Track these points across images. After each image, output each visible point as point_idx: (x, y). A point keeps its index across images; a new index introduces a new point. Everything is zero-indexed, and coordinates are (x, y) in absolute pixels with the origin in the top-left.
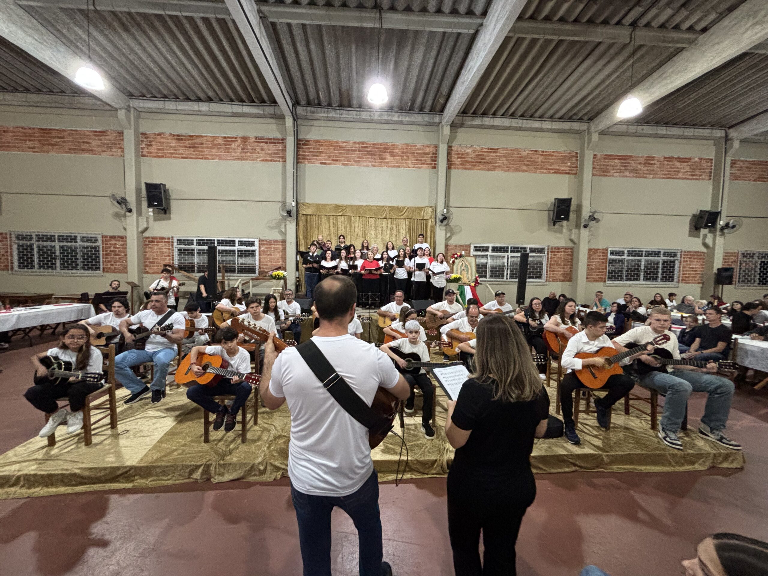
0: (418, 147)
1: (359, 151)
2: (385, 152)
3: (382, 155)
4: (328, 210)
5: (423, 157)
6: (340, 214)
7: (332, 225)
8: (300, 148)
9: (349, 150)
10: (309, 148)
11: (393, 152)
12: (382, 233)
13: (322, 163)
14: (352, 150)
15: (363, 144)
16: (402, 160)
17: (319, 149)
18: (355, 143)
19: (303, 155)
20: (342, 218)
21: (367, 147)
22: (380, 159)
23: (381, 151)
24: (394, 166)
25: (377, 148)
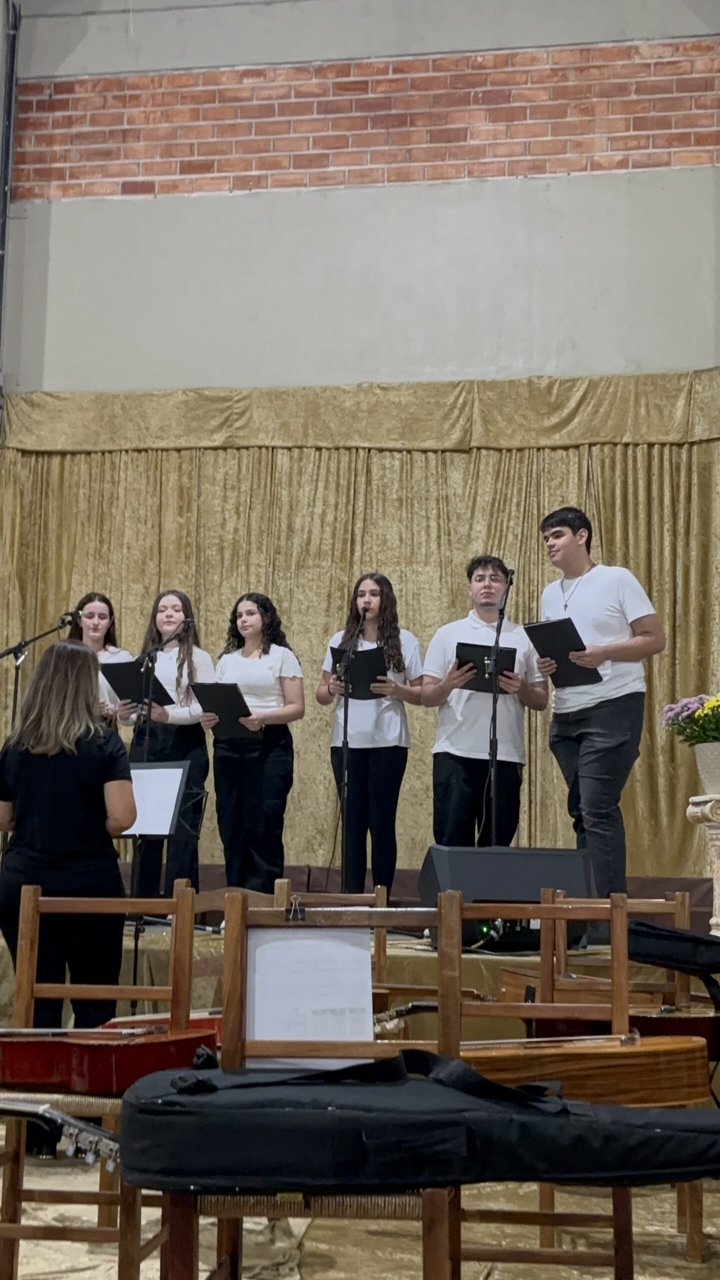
0: (648, 53)
1: (325, 108)
2: (465, 100)
3: (444, 118)
4: (155, 422)
5: (674, 104)
6: (218, 439)
7: (172, 500)
8: (24, 124)
9: (268, 111)
10: (69, 122)
11: (507, 98)
12: (445, 534)
13: (129, 188)
14: (284, 110)
15: (344, 70)
16: (556, 130)
17: (119, 119)
18: (301, 69)
19: (41, 158)
20: (228, 463)
21: (362, 86)
22: (434, 137)
23: (437, 100)
24: (513, 170)
25: (415, 85)
